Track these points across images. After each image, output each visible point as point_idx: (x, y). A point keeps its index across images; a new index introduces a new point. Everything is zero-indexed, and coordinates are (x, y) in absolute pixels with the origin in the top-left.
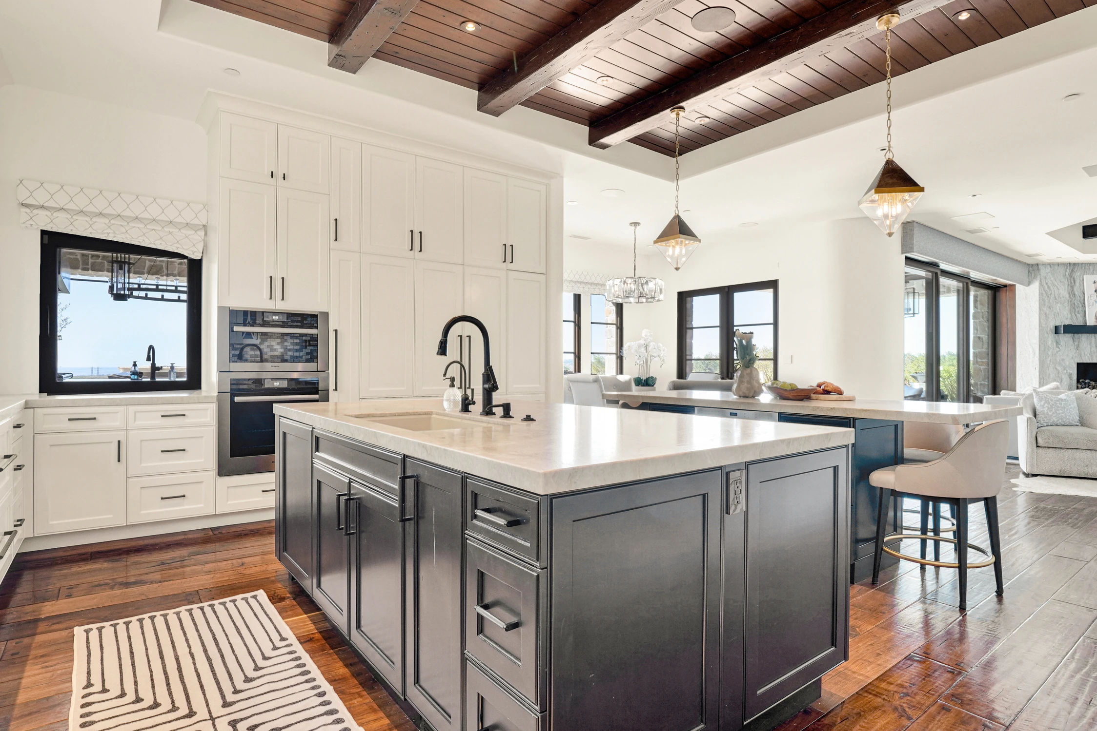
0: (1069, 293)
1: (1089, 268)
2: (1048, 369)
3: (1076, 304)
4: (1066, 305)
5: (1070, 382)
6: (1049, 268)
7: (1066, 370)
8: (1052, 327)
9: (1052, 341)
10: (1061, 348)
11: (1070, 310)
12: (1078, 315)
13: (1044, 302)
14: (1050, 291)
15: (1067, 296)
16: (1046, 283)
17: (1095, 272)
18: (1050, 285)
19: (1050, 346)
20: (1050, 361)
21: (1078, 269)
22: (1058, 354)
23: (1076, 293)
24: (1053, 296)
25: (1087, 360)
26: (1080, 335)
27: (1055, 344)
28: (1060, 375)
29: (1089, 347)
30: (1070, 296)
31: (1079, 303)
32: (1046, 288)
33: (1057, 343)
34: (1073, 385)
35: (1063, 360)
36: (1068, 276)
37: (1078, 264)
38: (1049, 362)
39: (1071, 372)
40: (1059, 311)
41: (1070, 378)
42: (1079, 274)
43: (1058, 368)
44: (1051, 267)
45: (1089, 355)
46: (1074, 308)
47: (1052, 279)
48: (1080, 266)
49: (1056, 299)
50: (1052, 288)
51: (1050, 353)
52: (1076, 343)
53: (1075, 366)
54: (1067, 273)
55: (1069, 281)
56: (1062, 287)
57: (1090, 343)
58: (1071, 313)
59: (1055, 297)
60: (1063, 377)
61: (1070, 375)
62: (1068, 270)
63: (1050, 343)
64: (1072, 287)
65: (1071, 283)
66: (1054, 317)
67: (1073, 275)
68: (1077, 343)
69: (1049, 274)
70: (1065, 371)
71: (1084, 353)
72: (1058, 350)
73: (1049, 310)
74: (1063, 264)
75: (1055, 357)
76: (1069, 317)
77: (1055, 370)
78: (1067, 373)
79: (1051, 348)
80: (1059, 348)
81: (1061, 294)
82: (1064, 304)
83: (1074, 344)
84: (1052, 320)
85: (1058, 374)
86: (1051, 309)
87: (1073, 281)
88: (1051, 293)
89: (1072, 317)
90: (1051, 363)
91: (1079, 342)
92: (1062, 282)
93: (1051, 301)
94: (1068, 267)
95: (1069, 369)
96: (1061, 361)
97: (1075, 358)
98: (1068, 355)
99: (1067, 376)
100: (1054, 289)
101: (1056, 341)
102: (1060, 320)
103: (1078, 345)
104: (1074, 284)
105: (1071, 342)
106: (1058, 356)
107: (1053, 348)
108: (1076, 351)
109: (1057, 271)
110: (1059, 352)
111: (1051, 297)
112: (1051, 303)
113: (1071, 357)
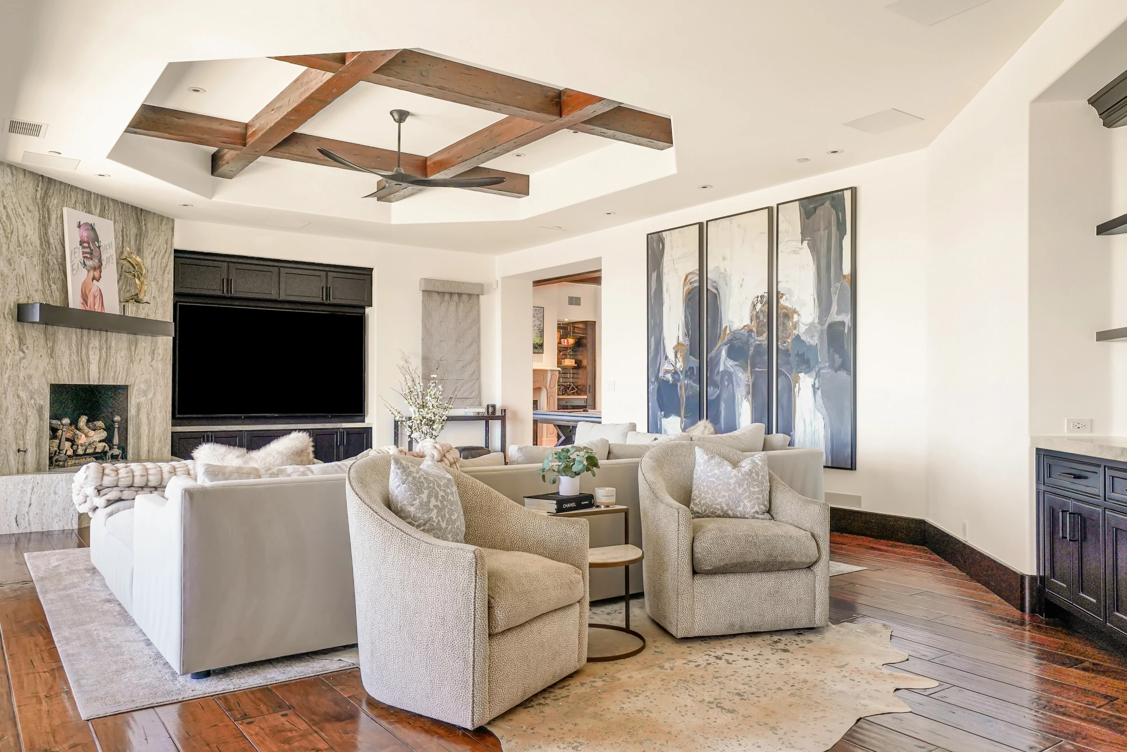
0: (40, 239)
1: (71, 197)
2: (6, 398)
3: (51, 263)
4: (35, 260)
5: (40, 425)
6: (10, 176)
7: (35, 400)
8: (12, 305)
9: (13, 336)
10: (26, 351)
11: (42, 274)
12: (53, 286)
14: (10, 225)
15: (38, 242)
16: (5, 207)
17: (77, 205)
18: (11, 213)
19: (9, 347)
20: (9, 378)
21: (55, 193)
22: (22, 365)
23: (52, 241)
24: (14, 237)
25: (65, 379)
27: (17, 342)
28: (24, 411)
29: (68, 352)
30: (41, 245)
31: (56, 263)
33: (21, 342)
35: (30, 377)
36: (39, 201)
37: (54, 180)
38: (7, 381)
39: (42, 403)
40: (24, 272)
41: (39, 416)
42: (56, 201)
43: (22, 394)
44: (12, 174)
45: (68, 369)
46: (47, 271)
47: (15, 200)
48: (58, 186)
49: (20, 246)
50: (13, 220)
51: (8, 361)
53: (47, 391)
54: (38, 196)
55: (41, 212)
56: (30, 220)
57: (70, 345)
58: (43, 281)
59: (18, 240)
60: (29, 413)
61: (40, 410)
62: (39, 189)
63: (8, 338)
64: (46, 229)
65: (44, 217)
66: (17, 285)
67: (48, 203)
68: (51, 344)
69: (10, 188)
70: (33, 402)
71: (61, 365)
72: (22, 355)
73: (9, 266)
74: (33, 174)
75: (17, 371)
76: (40, 287)
77: (17, 400)
78: (35, 405)
79: (10, 351)
80: (24, 352)
81: (28, 238)
82: (33, 259)
83: (47, 345)
84: (13, 290)
85: (21, 407)
86: (11, 265)
87: (47, 215)
88: (12, 231)
89: (44, 289)
90: (10, 385)
91: (54, 342)
92: (30, 211)
93: (12, 249)
94: (40, 184)
95: (38, 397)
96: (27, 380)
97: (48, 374)
98: (37, 367)
99: (35, 412)
100: (17, 222)
101: (19, 337)
102: (26, 292)
103: (53, 348)
104: (49, 221)
105: (42, 342)
106: (21, 368)
107: (14, 351)
108: (50, 360)
109: (24, 186)
110: (24, 361)
111: (13, 240)
112: (12, 253)
113: (42, 372)
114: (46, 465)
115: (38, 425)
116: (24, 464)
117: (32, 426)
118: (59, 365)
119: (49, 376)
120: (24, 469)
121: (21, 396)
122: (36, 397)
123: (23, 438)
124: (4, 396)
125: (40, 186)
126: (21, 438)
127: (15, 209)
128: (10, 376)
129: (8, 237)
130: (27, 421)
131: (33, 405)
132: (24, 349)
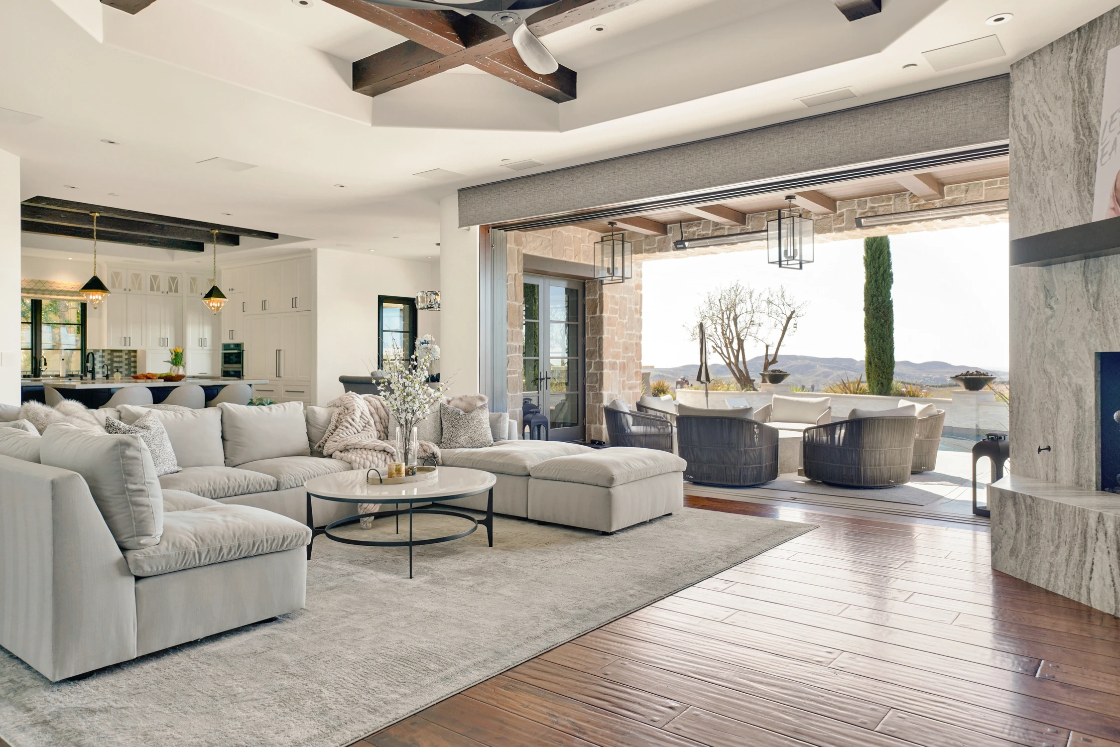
0: (1076, 129)
2: (1028, 373)
3: (1093, 157)
4: (1067, 168)
5: (1079, 417)
6: (1031, 68)
7: (1069, 376)
9: (1036, 288)
10: (1055, 307)
11: (1078, 183)
13: (1020, 175)
14: (1032, 137)
15: (1072, 135)
16: (1025, 118)
18: (1032, 121)
19: (1032, 304)
20: (1032, 346)
21: (1102, 36)
22: (1049, 326)
24: (1038, 150)
26: (1102, 259)
27: (1042, 296)
28: (1053, 392)
30: (1077, 138)
32: (1024, 132)
33: (1048, 293)
34: (1087, 424)
35: (1061, 343)
36: (1074, 74)
37: (1101, 17)
38: (1029, 352)
39: (1080, 382)
40: (1051, 192)
41: (1078, 402)
43: (1049, 368)
44: (1034, 64)
47: (1037, 97)
49: (1045, 158)
50: (1036, 128)
51: (1031, 324)
52: (1093, 289)
53: (1091, 364)
54: (1073, 63)
55: (1076, 87)
56: (1060, 112)
58: (1079, 192)
59: (1043, 152)
60: (1061, 397)
61: (1078, 393)
62: (1074, 54)
63: (1033, 293)
64: (1083, 106)
65: (1082, 91)
66: (1041, 215)
67: (1088, 64)
68: (1095, 288)
69: (1032, 86)
70: (1066, 380)
71: (1118, 322)
72: (1049, 312)
73: (1030, 195)
74: (1063, 38)
75: (1043, 335)
76: (1075, 204)
77: (1043, 376)
78: (1070, 385)
79: (1033, 309)
80: (1051, 308)
81: (1057, 139)
82: (1063, 167)
83: (1088, 291)
84: (1036, 225)
85: (1049, 387)
86: (1032, 191)
87: (1086, 85)
88: (1035, 143)
89: (1082, 203)
90: (1034, 355)
91: (1100, 283)
92: (1060, 97)
93: (1034, 169)
94: (1077, 41)
95: (1075, 373)
96: (1057, 349)
97: (1091, 336)
98: (1072, 328)
99: (1070, 395)
100: (1040, 126)
101: (1045, 287)
102: (1054, 220)
103: (1098, 294)
104: (1090, 92)
105: (1080, 287)
106: (1048, 331)
107: (1038, 308)
108: (1093, 315)
109: (1050, 68)
110: (1052, 321)
111: (1035, 156)
112: (1034, 174)
113: (1079, 334)
114: (1090, 481)
115: (1075, 416)
116: (1056, 470)
117: (1067, 416)
118: (1111, 321)
119: (1092, 340)
120: (1055, 477)
121: (1049, 370)
122: (1070, 372)
123: (1053, 431)
124: (1026, 370)
125: (1075, 49)
126: (1050, 431)
127: (1038, 111)
128: (1033, 344)
129: (1029, 156)
130: (1058, 408)
131: (1067, 385)
132: (1052, 304)
